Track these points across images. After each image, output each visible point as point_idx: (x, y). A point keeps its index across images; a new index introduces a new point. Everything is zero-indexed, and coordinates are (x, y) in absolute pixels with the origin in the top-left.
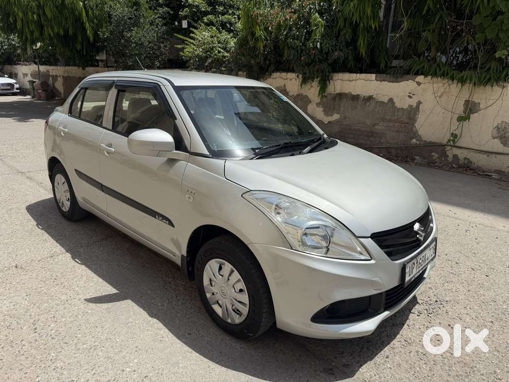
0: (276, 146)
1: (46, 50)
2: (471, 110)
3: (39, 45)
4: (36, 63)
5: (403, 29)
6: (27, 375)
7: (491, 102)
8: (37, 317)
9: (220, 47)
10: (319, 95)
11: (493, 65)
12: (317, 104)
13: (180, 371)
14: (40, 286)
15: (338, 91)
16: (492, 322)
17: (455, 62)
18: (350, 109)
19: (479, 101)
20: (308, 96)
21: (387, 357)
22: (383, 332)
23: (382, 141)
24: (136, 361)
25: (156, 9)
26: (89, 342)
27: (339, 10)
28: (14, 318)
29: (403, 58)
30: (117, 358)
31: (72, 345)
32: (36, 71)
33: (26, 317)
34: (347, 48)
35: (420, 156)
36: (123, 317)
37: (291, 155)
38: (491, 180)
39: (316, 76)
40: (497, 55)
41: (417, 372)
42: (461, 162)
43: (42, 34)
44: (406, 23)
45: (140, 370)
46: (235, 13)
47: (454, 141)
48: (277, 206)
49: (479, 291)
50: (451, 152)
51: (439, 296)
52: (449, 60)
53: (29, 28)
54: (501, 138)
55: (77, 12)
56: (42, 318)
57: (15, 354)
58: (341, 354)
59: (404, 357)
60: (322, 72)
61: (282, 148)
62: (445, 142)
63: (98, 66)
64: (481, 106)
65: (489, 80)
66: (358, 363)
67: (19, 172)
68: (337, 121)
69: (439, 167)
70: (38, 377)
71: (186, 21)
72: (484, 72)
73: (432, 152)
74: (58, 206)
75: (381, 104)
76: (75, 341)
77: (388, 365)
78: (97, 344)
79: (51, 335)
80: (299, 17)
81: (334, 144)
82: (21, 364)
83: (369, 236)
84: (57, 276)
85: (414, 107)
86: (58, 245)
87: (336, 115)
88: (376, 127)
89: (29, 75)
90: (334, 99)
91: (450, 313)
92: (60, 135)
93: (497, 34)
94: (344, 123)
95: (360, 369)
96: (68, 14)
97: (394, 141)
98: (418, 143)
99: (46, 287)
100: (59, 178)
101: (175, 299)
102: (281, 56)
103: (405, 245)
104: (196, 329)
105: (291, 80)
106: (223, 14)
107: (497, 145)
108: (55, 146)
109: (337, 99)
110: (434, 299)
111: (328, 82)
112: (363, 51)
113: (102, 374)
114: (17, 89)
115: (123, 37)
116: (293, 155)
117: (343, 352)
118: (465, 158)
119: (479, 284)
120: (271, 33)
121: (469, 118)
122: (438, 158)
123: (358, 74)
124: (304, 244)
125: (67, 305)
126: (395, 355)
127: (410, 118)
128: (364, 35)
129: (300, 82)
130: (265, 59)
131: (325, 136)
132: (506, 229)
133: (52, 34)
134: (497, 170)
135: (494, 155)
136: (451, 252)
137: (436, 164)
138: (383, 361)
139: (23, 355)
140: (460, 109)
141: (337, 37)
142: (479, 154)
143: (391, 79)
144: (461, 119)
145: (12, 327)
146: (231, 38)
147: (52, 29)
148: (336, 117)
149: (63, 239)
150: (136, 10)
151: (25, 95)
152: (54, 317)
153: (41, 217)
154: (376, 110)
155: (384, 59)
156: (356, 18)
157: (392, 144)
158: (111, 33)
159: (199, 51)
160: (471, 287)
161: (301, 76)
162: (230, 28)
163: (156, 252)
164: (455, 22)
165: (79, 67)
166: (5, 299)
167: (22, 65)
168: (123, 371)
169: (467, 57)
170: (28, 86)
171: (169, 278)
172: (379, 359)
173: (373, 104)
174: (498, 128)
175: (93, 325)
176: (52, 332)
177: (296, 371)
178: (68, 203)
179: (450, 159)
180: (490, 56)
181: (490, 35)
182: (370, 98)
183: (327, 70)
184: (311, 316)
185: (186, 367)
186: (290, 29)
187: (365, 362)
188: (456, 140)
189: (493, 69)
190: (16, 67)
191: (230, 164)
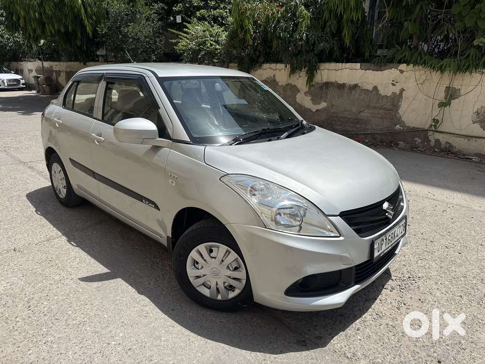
0: (255, 132)
1: (49, 47)
2: (451, 96)
3: (42, 41)
4: (40, 59)
5: (385, 18)
6: (19, 349)
7: (471, 88)
8: (32, 296)
9: (212, 41)
10: (307, 84)
11: (472, 52)
12: (305, 93)
13: (162, 344)
14: (36, 267)
15: (325, 80)
16: (461, 296)
17: (436, 50)
18: (336, 98)
19: (460, 87)
20: (296, 85)
21: (358, 330)
22: (356, 307)
23: (367, 128)
24: (121, 335)
25: (152, 5)
26: (78, 318)
27: (324, 2)
28: (10, 297)
29: (387, 48)
30: (104, 332)
31: (63, 321)
32: (40, 67)
33: (21, 295)
34: (333, 39)
35: (404, 141)
36: (112, 295)
37: (268, 141)
38: (470, 163)
39: (303, 66)
40: (476, 43)
41: (386, 343)
42: (442, 146)
43: (43, 31)
44: (387, 14)
45: (124, 344)
46: (226, 7)
47: (435, 126)
48: (251, 188)
49: (451, 268)
50: (433, 137)
51: (412, 272)
52: (430, 48)
53: (31, 26)
54: (480, 123)
55: (76, 9)
56: (36, 297)
57: (10, 329)
58: (314, 327)
59: (374, 329)
60: (309, 62)
61: (260, 134)
62: (427, 127)
63: (98, 61)
64: (462, 92)
65: (468, 67)
66: (330, 335)
67: (21, 162)
68: (324, 109)
69: (421, 151)
70: (29, 350)
71: (180, 16)
72: (464, 59)
73: (414, 138)
74: (56, 194)
75: (367, 92)
76: (66, 318)
77: (358, 337)
78: (86, 319)
79: (43, 312)
80: (286, 10)
81: (311, 129)
82: (14, 339)
83: (338, 214)
84: (52, 258)
85: (398, 94)
86: (55, 229)
87: (323, 103)
88: (362, 114)
89: (34, 71)
90: (321, 88)
91: (421, 288)
92: (55, 127)
93: (476, 22)
94: (332, 111)
95: (332, 341)
96: (67, 12)
97: (378, 127)
98: (402, 128)
99: (41, 268)
100: (56, 167)
101: (161, 277)
102: (271, 47)
103: (373, 223)
104: (179, 305)
105: (280, 70)
106: (215, 9)
107: (477, 130)
108: (51, 138)
109: (324, 87)
110: (407, 276)
111: (315, 71)
112: (347, 41)
113: (89, 347)
114: (23, 84)
115: (120, 32)
116: (270, 140)
117: (317, 325)
118: (447, 143)
119: (452, 261)
120: (260, 25)
121: (449, 104)
122: (421, 142)
123: (344, 64)
124: (277, 223)
125: (59, 285)
126: (365, 328)
127: (393, 105)
128: (349, 26)
129: (289, 72)
130: (255, 50)
131: (305, 122)
132: (482, 209)
133: (53, 31)
134: (476, 153)
135: (474, 139)
136: (427, 231)
137: (419, 149)
138: (354, 333)
139: (17, 330)
140: (441, 96)
141: (323, 28)
142: (460, 138)
143: (376, 68)
144: (442, 105)
145: (8, 305)
146: (223, 31)
147: (53, 26)
148: (323, 105)
149: (59, 224)
150: (133, 6)
151: (31, 91)
152: (47, 295)
153: (40, 204)
154: (362, 98)
155: (369, 48)
156: (340, 9)
157: (377, 130)
158: (109, 29)
159: (193, 45)
160: (443, 264)
161: (288, 66)
162: (222, 22)
163: (146, 235)
164: (436, 11)
165: (80, 62)
166: (3, 280)
167: (27, 61)
168: (109, 344)
169: (447, 45)
170: (33, 81)
171: (157, 258)
172: (349, 331)
173: (358, 92)
174: (478, 113)
175: (83, 303)
176: (45, 309)
177: (270, 343)
178: (65, 191)
179: (432, 143)
180: (469, 44)
181: (469, 23)
182: (356, 86)
183: (314, 60)
184: (285, 290)
185: (168, 340)
186: (279, 22)
187: (337, 334)
188: (438, 125)
189: (472, 56)
190: (22, 63)
191: (209, 149)
